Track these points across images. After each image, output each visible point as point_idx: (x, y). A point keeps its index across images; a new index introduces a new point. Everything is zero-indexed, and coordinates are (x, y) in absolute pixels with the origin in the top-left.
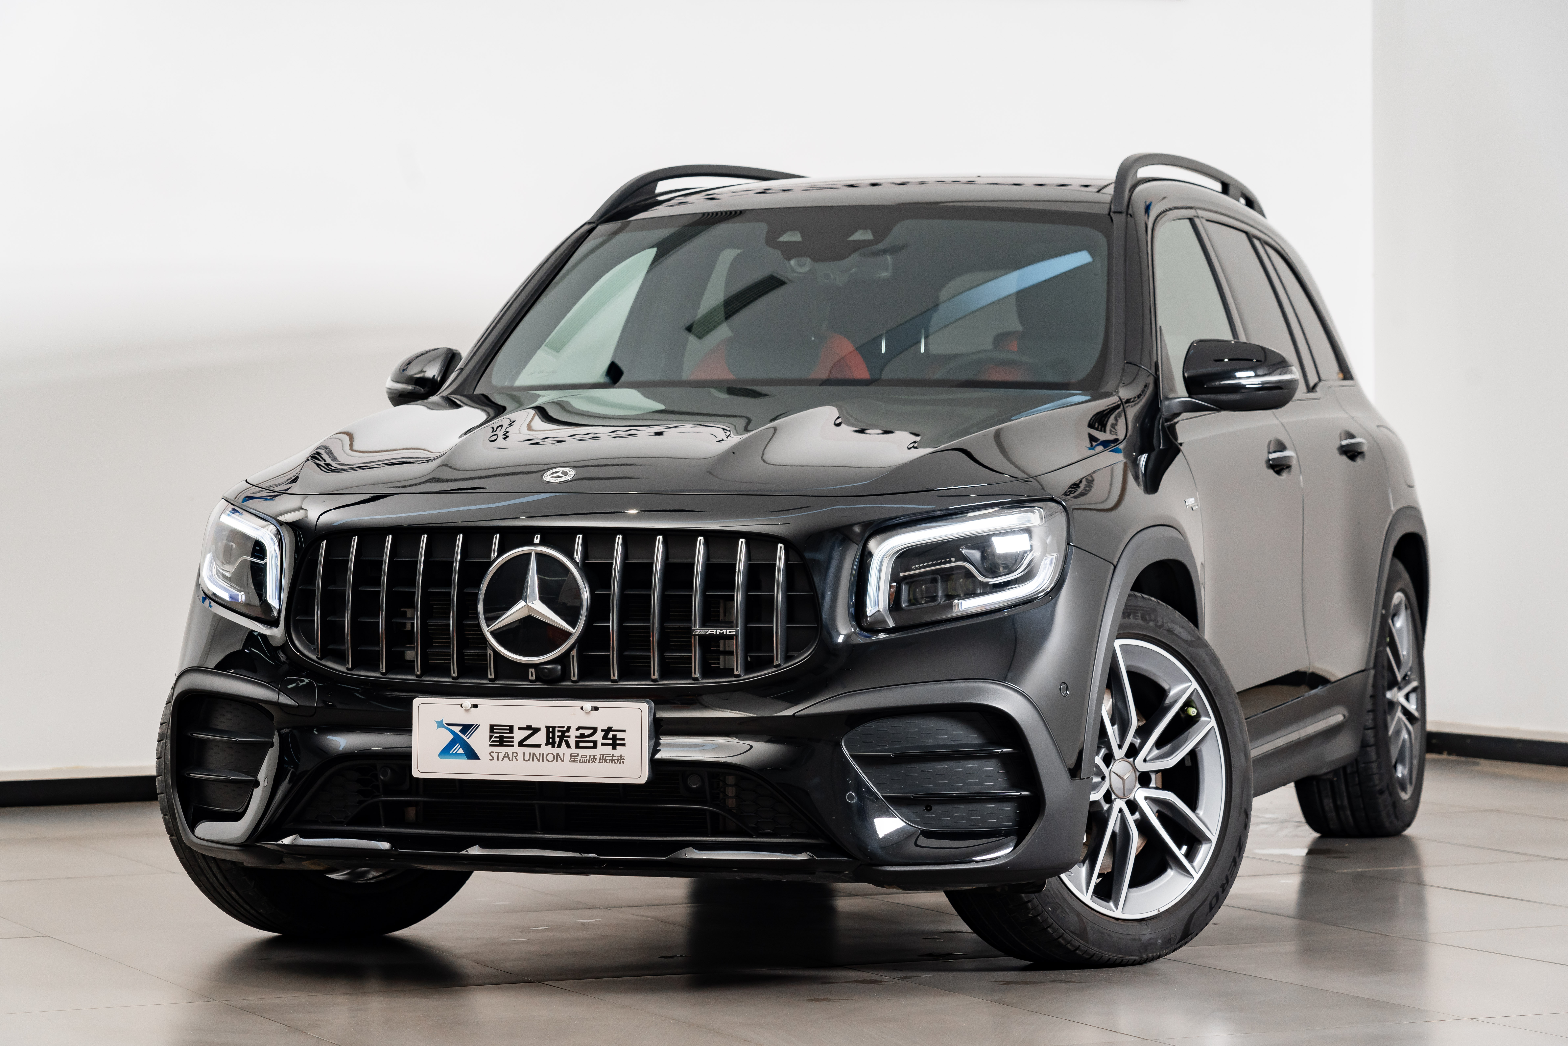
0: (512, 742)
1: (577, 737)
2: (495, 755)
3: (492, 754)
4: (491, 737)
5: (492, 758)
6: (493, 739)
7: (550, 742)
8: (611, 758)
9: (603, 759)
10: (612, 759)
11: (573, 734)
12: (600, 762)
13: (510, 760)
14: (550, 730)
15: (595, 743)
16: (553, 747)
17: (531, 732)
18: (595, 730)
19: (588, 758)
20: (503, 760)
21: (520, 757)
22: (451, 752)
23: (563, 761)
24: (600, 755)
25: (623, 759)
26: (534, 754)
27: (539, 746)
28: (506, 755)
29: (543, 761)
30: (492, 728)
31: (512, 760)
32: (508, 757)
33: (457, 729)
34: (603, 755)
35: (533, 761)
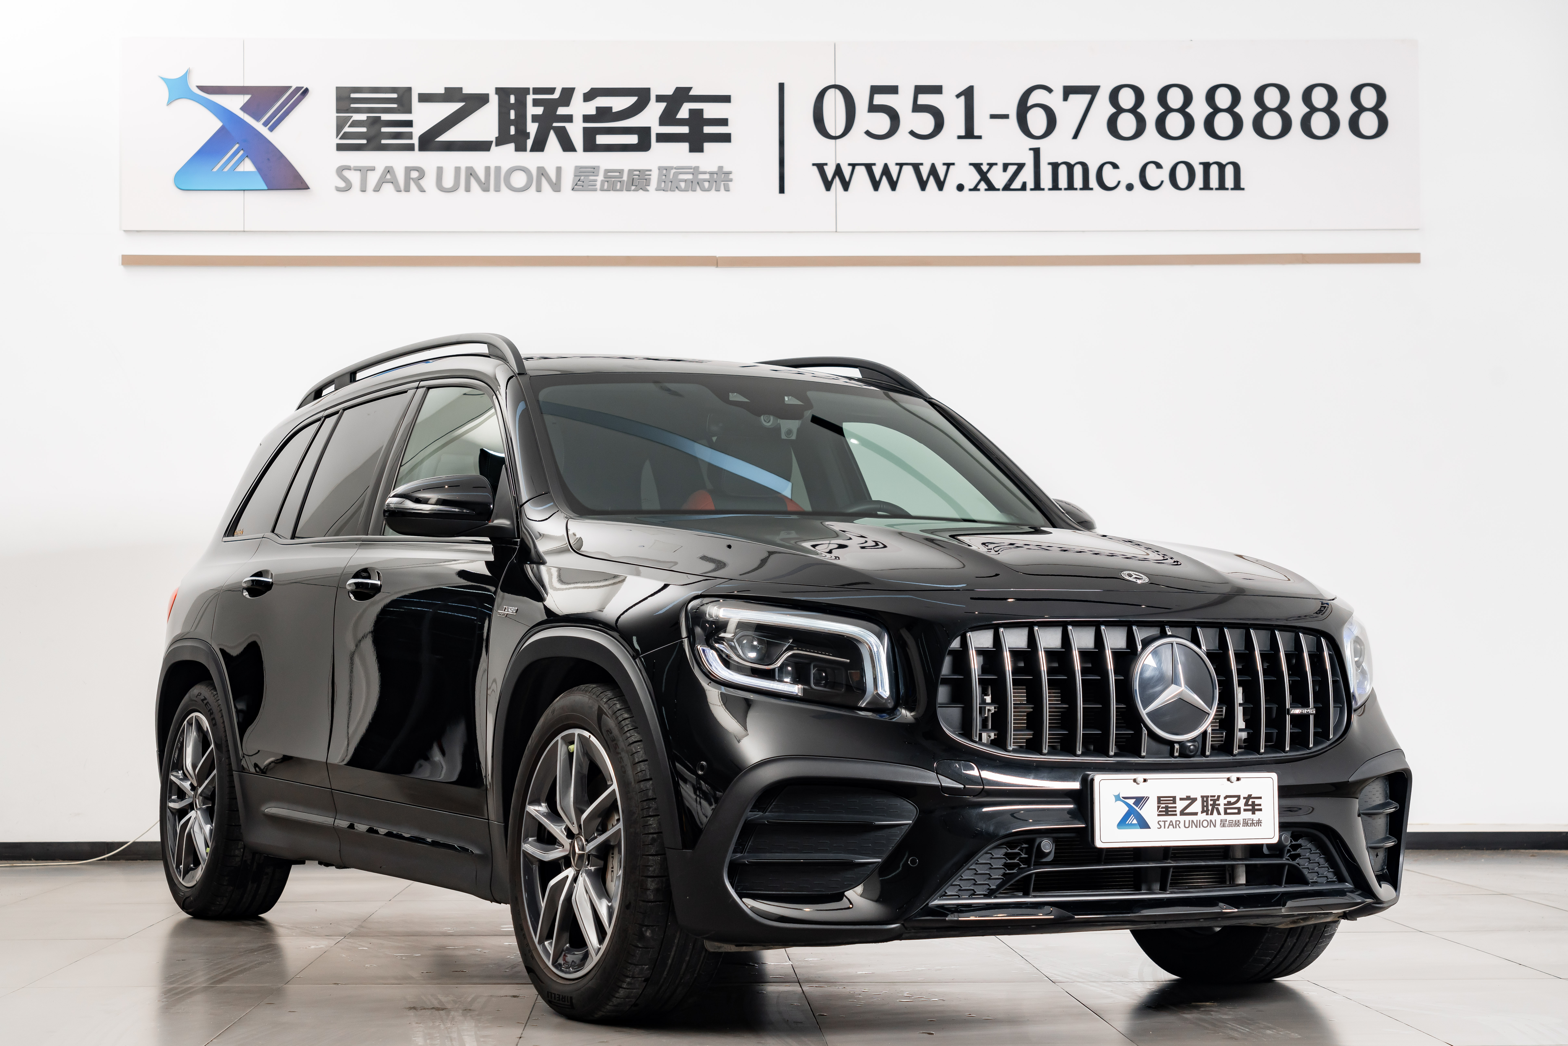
0: (1175, 811)
1: (1225, 805)
2: (1162, 824)
3: (1160, 823)
4: (1159, 807)
5: (1159, 827)
6: (1160, 809)
7: (1205, 810)
8: (1251, 822)
9: (1246, 823)
10: (1253, 823)
11: (1222, 802)
12: (1243, 826)
13: (1174, 828)
14: (1205, 799)
15: (1239, 809)
16: (1207, 814)
17: (1189, 802)
18: (1239, 797)
19: (1234, 823)
20: (1168, 828)
21: (1182, 825)
22: (1127, 823)
23: (1215, 826)
24: (1243, 819)
25: (1261, 823)
26: (1193, 821)
27: (1196, 814)
28: (1171, 824)
29: (1200, 827)
30: (1159, 799)
31: (1176, 828)
32: (1173, 825)
33: (1131, 802)
34: (1245, 819)
35: (1192, 827)
